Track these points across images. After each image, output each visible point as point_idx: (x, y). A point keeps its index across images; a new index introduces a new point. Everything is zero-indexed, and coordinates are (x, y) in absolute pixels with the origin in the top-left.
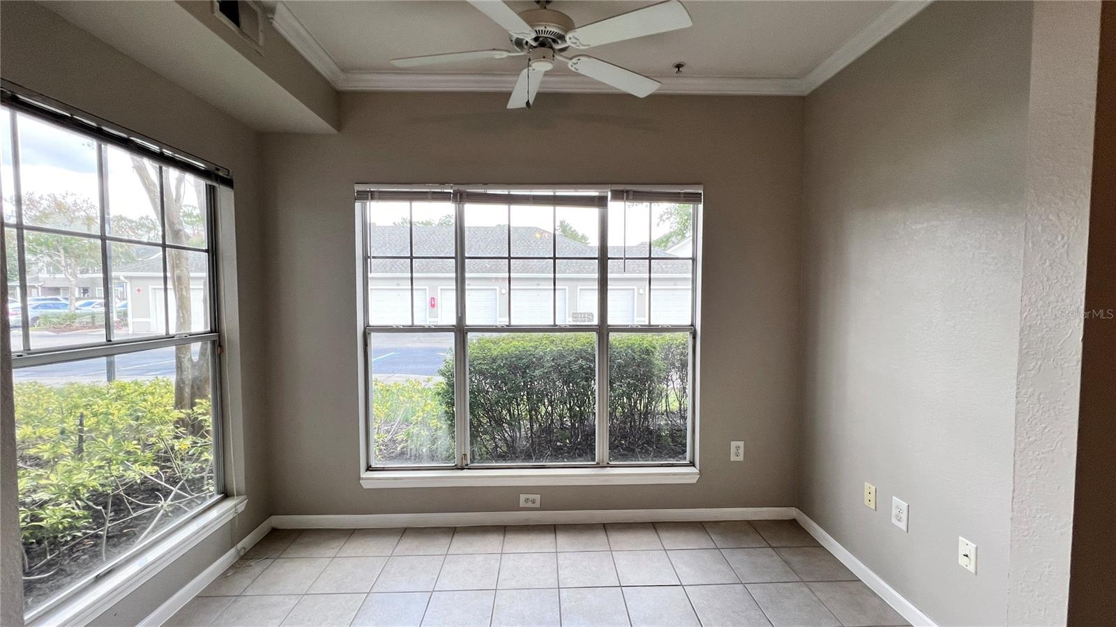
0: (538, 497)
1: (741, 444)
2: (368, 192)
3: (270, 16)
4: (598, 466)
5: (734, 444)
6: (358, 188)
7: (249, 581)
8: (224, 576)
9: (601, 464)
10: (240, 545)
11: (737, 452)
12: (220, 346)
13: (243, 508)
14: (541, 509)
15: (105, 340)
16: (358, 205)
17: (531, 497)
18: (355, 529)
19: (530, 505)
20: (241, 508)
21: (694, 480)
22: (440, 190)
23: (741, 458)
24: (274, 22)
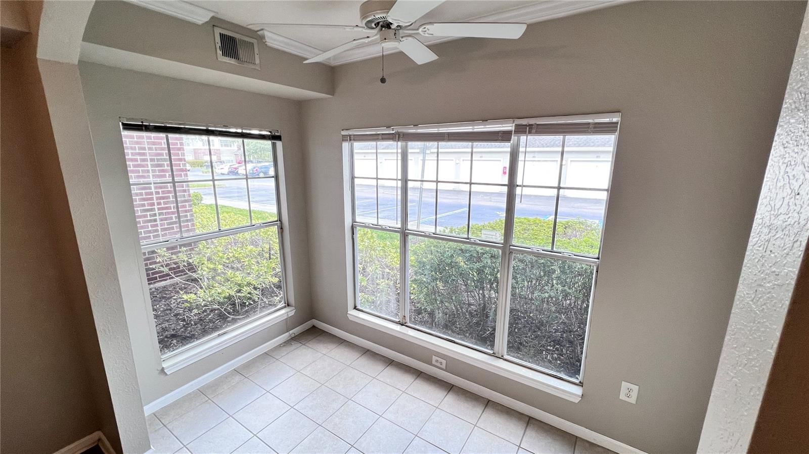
0: (444, 362)
1: (635, 388)
2: (347, 136)
3: (264, 41)
4: (493, 355)
5: (625, 385)
6: (344, 133)
7: (286, 353)
8: (280, 346)
9: (497, 355)
10: (291, 332)
11: (629, 393)
12: (282, 228)
13: (293, 314)
14: (445, 370)
15: (218, 229)
16: (346, 146)
17: (440, 359)
18: (345, 340)
19: (438, 365)
20: (292, 313)
21: (577, 400)
22: (388, 132)
23: (633, 400)
24: (267, 43)
